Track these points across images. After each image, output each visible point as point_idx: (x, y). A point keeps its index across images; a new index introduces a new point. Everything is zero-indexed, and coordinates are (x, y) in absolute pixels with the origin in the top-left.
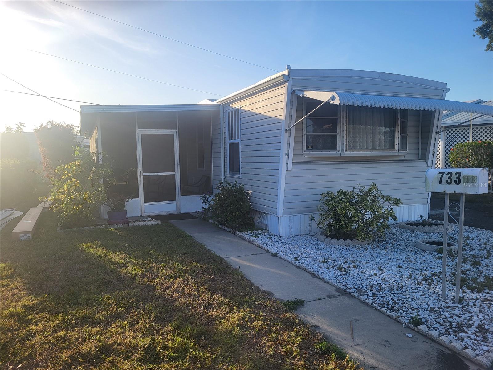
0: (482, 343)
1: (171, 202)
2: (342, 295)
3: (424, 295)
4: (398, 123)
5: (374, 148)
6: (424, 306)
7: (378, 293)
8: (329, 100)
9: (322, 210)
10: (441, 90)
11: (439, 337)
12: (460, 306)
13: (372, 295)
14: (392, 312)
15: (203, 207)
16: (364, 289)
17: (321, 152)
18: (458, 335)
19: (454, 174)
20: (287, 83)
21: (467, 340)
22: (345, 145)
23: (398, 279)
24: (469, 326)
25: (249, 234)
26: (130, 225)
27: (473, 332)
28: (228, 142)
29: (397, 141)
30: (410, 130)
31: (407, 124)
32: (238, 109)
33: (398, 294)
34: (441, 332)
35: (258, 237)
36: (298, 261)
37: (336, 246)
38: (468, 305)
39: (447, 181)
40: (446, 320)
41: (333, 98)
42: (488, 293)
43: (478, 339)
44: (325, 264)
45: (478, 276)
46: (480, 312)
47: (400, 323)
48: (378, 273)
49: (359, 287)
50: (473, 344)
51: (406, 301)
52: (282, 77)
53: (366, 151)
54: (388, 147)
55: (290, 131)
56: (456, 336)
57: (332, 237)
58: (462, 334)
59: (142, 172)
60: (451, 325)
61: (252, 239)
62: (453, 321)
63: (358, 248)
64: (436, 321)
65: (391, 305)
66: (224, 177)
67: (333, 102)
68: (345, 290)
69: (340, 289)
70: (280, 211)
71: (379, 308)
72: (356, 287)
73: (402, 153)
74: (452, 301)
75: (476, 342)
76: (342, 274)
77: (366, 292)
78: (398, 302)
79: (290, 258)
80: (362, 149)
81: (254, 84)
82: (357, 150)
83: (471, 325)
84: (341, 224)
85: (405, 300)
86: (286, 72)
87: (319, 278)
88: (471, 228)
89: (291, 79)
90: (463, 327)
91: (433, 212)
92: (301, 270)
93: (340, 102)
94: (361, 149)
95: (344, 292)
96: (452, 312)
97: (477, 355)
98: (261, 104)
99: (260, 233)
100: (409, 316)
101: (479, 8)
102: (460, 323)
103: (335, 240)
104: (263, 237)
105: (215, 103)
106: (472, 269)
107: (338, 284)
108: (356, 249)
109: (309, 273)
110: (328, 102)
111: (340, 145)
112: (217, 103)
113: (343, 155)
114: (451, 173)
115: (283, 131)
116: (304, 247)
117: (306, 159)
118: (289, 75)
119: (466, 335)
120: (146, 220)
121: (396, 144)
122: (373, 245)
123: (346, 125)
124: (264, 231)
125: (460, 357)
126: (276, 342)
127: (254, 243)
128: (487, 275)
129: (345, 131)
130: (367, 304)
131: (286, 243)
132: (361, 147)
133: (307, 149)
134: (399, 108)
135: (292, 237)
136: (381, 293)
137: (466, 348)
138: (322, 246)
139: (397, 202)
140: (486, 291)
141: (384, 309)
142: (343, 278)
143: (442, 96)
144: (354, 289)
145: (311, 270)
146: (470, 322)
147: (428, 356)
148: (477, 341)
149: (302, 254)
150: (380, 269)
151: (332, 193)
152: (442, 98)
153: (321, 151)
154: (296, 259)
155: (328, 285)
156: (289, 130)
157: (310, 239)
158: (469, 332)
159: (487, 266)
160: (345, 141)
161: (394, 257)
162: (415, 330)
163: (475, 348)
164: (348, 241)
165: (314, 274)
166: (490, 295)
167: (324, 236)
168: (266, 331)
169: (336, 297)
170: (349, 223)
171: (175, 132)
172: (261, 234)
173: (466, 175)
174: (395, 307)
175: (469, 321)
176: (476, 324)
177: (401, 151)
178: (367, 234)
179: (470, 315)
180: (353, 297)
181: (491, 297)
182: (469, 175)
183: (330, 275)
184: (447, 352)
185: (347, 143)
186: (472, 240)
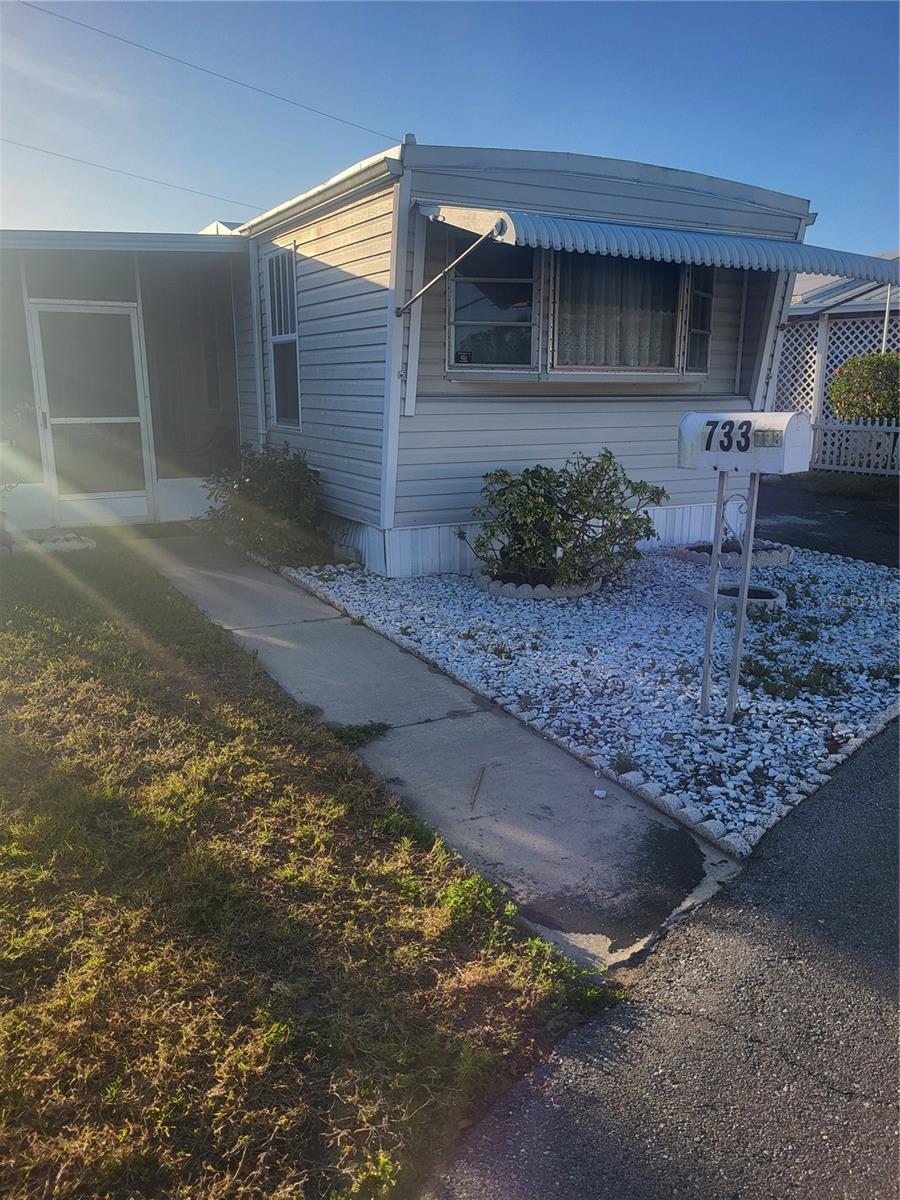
0: (749, 807)
1: (133, 493)
2: (485, 711)
3: (662, 707)
4: (685, 298)
5: (623, 362)
6: (655, 731)
7: (565, 705)
8: (492, 232)
9: (484, 516)
10: (793, 217)
11: (662, 794)
12: (732, 729)
13: (548, 709)
14: (582, 744)
15: (211, 507)
16: (537, 697)
17: (491, 371)
18: (703, 791)
19: (736, 426)
20: (398, 182)
21: (717, 801)
22: (550, 354)
23: (621, 673)
24: (734, 771)
25: (314, 573)
26: (13, 549)
27: (737, 783)
28: (273, 339)
29: (681, 347)
30: (718, 319)
31: (710, 305)
32: (290, 251)
33: (607, 705)
34: (671, 785)
35: (333, 580)
36: (409, 634)
37: (510, 601)
38: (750, 726)
39: (722, 442)
40: (690, 760)
41: (502, 228)
42: (807, 699)
43: (743, 797)
44: (470, 641)
45: (802, 662)
46: (772, 740)
47: (590, 767)
48: (582, 659)
49: (527, 692)
50: (728, 809)
51: (619, 721)
52: (384, 166)
53: (603, 370)
54: (658, 362)
55: (409, 313)
56: (698, 793)
57: (504, 578)
58: (713, 789)
59: (48, 416)
60: (697, 770)
61: (315, 584)
62: (705, 761)
63: (560, 603)
64: (667, 762)
65: (584, 730)
66: (266, 432)
67: (503, 237)
68: (493, 700)
69: (484, 697)
70: (388, 518)
71: (555, 737)
72: (520, 692)
73: (693, 376)
74: (719, 718)
75: (736, 805)
76: (499, 663)
77: (540, 702)
78: (601, 723)
79: (392, 630)
80: (593, 364)
81: (323, 183)
82: (582, 367)
83: (739, 770)
84: (524, 548)
85: (618, 718)
86: (394, 153)
87: (445, 674)
88: (833, 557)
89: (408, 173)
90: (720, 773)
91: (766, 522)
92: (409, 655)
93: (518, 238)
94: (591, 362)
95: (489, 705)
96: (710, 742)
97: (729, 831)
98: (341, 240)
99: (342, 570)
100: (614, 752)
102: (717, 765)
103: (510, 587)
104: (345, 580)
105: (236, 232)
106: (795, 648)
107: (481, 687)
108: (557, 606)
109: (426, 661)
110: (489, 239)
111: (537, 356)
112: (241, 232)
113: (543, 380)
114: (731, 424)
115: (390, 312)
116: (436, 603)
117: (453, 387)
118: (401, 161)
119: (721, 789)
120: (61, 537)
121: (677, 353)
122: (597, 596)
123: (554, 303)
124: (352, 565)
125: (694, 837)
126: (284, 817)
127: (319, 595)
128: (821, 660)
129: (551, 318)
130: (532, 729)
131: (398, 593)
132: (592, 361)
133: (456, 362)
134: (689, 261)
135: (417, 580)
136: (572, 703)
137: (710, 817)
138: (478, 600)
139: (657, 495)
140: (807, 694)
141: (564, 739)
142: (499, 673)
143: (797, 234)
144: (515, 698)
145: (431, 656)
146: (740, 764)
147: (627, 835)
148: (741, 802)
149: (423, 619)
150: (589, 650)
151: (506, 474)
152: (796, 239)
153: (492, 369)
154: (404, 632)
155: (462, 688)
156: (407, 311)
157: (456, 584)
158: (730, 785)
159: (831, 640)
160: (550, 343)
161: (634, 623)
162: (617, 783)
163: (729, 816)
164: (542, 588)
165: (435, 665)
166: (810, 705)
167: (487, 578)
168: (270, 795)
169: (469, 714)
170: (542, 545)
171: (134, 311)
172: (342, 573)
173: (760, 428)
174: (591, 733)
175: (738, 760)
176: (751, 767)
177: (691, 371)
178: (585, 572)
179: (745, 747)
180: (508, 713)
181: (809, 708)
182: (766, 428)
183: (470, 667)
184: (670, 826)
185: (556, 348)
186: (824, 583)
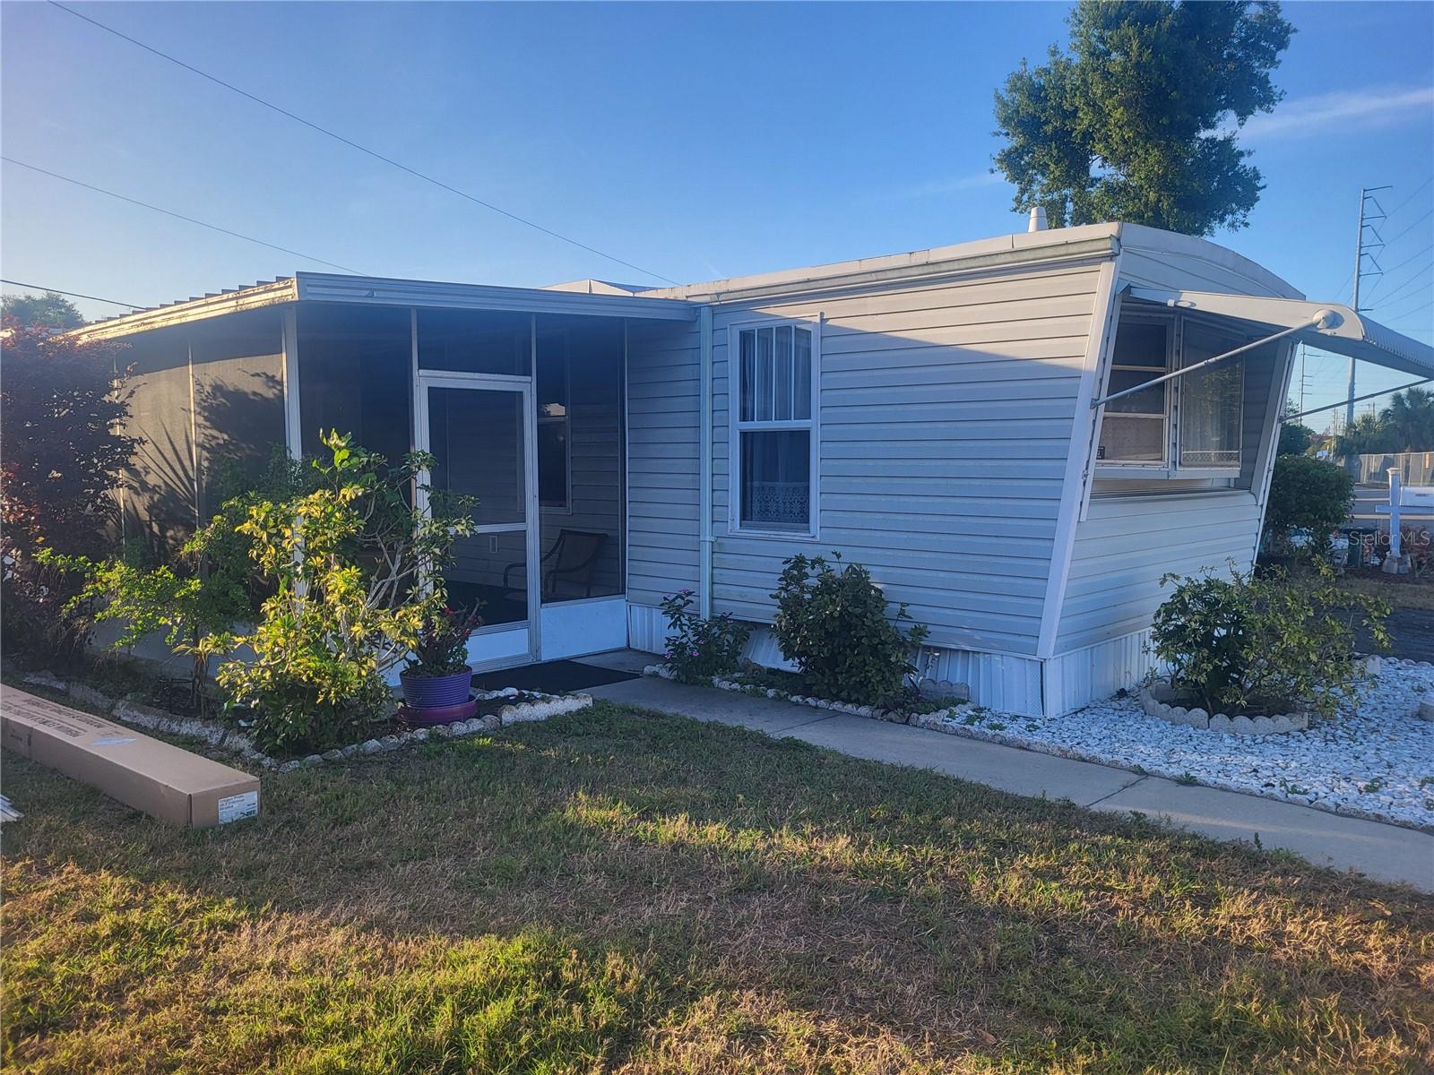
8: (1314, 324)
20: (1111, 261)
22: (1178, 448)
28: (738, 425)
32: (809, 323)
41: (1334, 321)
67: (1336, 330)
101: (1005, 105)
111: (1167, 451)
113: (1172, 476)
118: (1119, 239)
129: (1179, 410)
153: (1123, 465)
160: (1179, 436)
171: (528, 387)
